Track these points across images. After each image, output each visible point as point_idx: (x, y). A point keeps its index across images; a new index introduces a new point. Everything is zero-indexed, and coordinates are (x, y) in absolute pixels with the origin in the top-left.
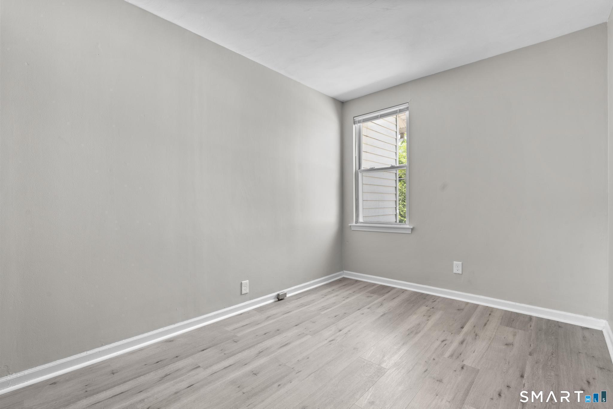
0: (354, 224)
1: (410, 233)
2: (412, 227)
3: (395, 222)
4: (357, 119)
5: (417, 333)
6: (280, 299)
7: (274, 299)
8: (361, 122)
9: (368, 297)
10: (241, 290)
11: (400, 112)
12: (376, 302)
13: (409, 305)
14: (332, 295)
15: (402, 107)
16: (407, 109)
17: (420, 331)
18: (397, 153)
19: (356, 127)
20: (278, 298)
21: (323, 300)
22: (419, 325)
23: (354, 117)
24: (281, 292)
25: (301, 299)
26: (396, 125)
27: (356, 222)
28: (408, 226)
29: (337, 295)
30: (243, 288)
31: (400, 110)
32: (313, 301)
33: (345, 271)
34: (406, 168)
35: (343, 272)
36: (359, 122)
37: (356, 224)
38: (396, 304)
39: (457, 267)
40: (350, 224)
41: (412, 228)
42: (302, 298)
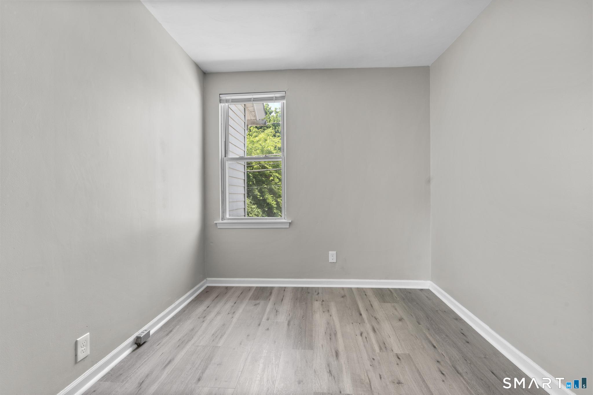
0: (221, 221)
1: (288, 227)
2: (290, 221)
3: (244, 216)
4: (224, 97)
5: (335, 334)
6: (142, 343)
7: (131, 346)
8: (228, 102)
9: (255, 305)
10: (76, 355)
11: (276, 99)
12: (268, 310)
13: (302, 304)
14: (212, 315)
15: (278, 95)
16: (283, 98)
17: (335, 331)
18: (245, 144)
19: (221, 106)
20: (136, 343)
21: (205, 325)
22: (329, 324)
23: (220, 94)
24: (140, 332)
25: (172, 333)
26: (245, 116)
27: (223, 219)
28: (284, 221)
29: (218, 313)
30: (80, 350)
31: (276, 97)
32: (193, 331)
33: (208, 279)
34: (281, 160)
35: (207, 280)
36: (227, 101)
37: (222, 220)
38: (289, 306)
39: (332, 257)
40: (215, 221)
41: (289, 223)
42: (174, 330)
